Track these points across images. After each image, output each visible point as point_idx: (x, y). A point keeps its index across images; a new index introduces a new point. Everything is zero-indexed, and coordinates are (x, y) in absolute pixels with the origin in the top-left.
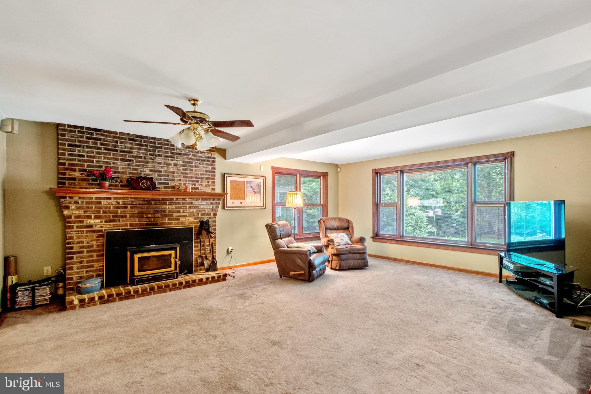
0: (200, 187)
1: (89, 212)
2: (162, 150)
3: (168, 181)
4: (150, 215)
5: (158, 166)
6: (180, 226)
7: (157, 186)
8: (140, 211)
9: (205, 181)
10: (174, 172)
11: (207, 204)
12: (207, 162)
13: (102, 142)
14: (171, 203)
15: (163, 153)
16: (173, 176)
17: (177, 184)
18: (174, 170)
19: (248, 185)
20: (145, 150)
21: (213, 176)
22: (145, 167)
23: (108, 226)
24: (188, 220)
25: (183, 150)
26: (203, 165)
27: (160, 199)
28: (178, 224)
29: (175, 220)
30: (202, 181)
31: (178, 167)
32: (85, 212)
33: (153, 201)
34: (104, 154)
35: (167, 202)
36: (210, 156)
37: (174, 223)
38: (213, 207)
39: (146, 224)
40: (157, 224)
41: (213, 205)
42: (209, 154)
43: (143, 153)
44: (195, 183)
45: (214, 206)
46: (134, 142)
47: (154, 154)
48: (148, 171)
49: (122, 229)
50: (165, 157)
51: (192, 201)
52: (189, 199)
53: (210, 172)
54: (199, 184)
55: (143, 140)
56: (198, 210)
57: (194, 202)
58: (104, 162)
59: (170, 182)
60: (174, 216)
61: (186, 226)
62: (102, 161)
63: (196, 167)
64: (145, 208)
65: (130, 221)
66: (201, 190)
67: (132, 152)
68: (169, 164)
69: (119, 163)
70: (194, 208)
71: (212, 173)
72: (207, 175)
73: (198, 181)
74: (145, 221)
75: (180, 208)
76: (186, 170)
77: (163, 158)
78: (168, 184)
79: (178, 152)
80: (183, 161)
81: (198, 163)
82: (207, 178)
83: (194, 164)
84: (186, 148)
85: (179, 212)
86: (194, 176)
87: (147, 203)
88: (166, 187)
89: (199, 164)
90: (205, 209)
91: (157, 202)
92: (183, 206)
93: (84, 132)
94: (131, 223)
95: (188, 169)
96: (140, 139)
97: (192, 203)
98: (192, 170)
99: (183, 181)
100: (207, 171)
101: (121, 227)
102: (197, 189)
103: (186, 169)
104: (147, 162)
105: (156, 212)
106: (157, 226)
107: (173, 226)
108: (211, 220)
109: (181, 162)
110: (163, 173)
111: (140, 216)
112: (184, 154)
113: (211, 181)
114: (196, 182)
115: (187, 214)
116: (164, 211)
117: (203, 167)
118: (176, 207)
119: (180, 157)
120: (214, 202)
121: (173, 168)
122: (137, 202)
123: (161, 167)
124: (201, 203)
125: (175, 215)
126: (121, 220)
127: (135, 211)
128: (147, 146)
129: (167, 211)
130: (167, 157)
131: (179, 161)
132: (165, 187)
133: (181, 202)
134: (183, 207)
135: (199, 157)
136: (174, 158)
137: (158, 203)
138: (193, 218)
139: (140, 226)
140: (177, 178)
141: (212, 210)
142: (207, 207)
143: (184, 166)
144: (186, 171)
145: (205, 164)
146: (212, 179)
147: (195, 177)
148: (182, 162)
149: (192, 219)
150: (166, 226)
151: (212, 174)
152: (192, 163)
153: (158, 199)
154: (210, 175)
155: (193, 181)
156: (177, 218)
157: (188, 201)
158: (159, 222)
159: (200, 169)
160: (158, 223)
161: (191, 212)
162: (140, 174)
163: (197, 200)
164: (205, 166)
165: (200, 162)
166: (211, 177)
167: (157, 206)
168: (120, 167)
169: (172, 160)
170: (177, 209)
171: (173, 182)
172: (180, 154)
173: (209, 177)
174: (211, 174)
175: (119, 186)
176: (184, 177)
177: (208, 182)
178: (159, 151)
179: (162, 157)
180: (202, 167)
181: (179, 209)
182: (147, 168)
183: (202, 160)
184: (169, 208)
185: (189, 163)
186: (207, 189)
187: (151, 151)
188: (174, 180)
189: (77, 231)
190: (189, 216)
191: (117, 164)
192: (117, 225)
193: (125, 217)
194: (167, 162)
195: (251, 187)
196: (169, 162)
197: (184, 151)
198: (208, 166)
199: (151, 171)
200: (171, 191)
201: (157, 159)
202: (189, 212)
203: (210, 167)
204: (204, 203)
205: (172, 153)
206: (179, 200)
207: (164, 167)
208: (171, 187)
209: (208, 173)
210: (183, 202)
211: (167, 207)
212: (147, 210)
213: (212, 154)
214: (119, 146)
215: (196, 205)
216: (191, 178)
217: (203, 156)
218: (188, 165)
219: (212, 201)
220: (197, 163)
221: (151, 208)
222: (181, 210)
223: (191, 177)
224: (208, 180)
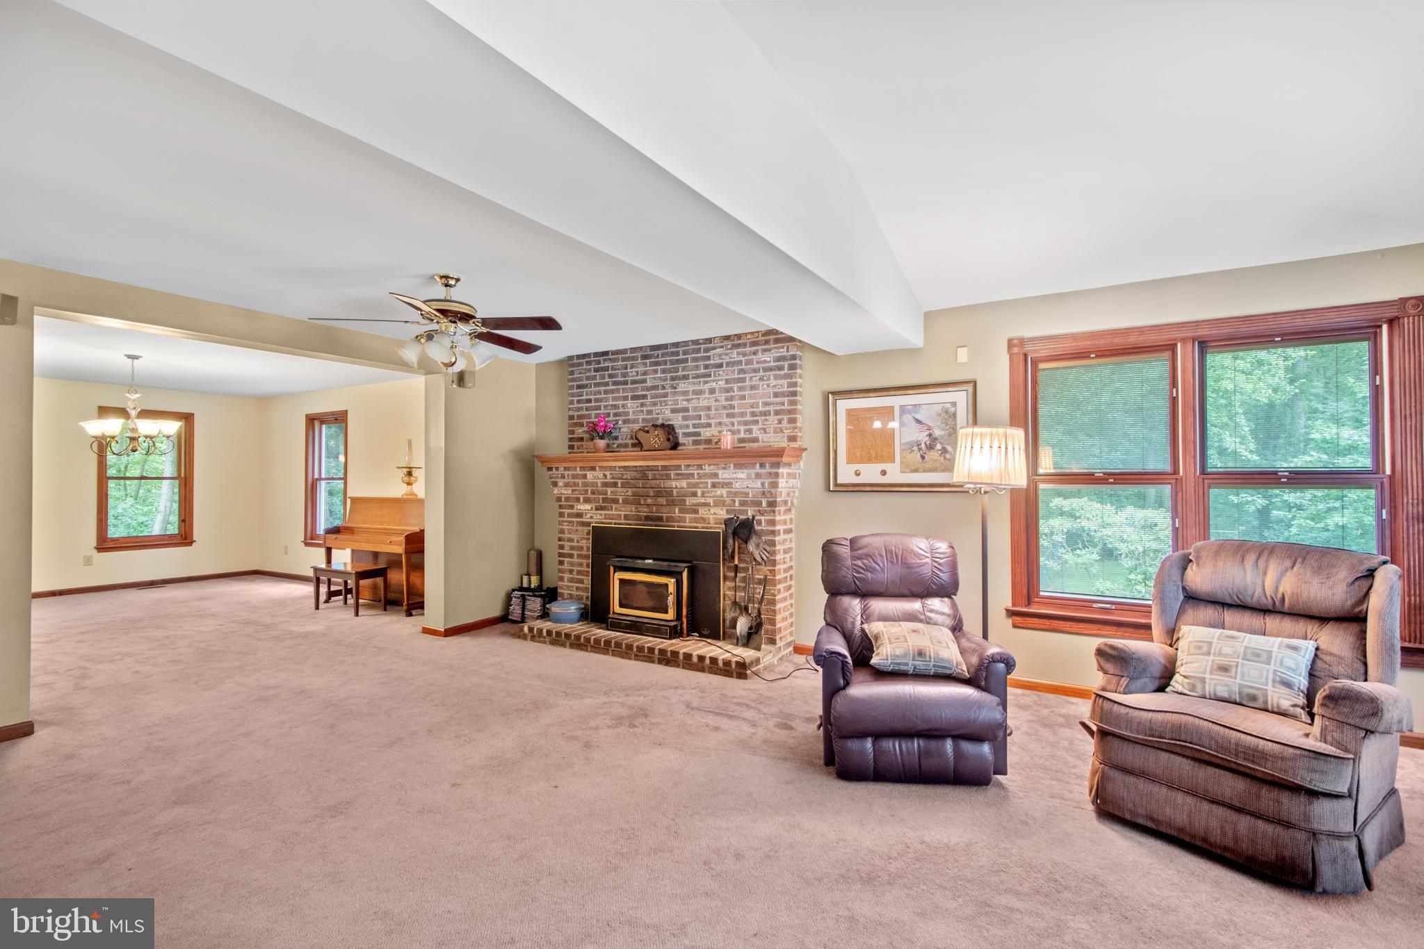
0: (761, 436)
1: (577, 492)
2: (689, 364)
3: (698, 428)
4: (649, 501)
5: (682, 400)
6: (700, 527)
7: (681, 440)
8: (635, 492)
9: (773, 419)
10: (709, 408)
11: (749, 478)
12: (778, 372)
13: (610, 372)
14: (678, 474)
15: (691, 370)
16: (708, 417)
17: (716, 433)
18: (710, 402)
19: (908, 418)
20: (664, 371)
21: (791, 405)
22: (663, 404)
23: (598, 517)
24: (715, 514)
25: (726, 354)
26: (769, 379)
27: (660, 469)
28: (696, 522)
29: (691, 513)
30: (766, 420)
31: (717, 394)
32: (573, 490)
33: (649, 472)
34: (612, 391)
35: (670, 474)
36: (785, 354)
37: (690, 518)
38: (763, 484)
39: (647, 518)
40: (660, 519)
41: (763, 480)
42: (781, 350)
43: (660, 378)
44: (751, 427)
45: (767, 482)
46: (648, 361)
47: (676, 376)
48: (668, 413)
49: (615, 524)
50: (693, 378)
51: (717, 471)
52: (709, 465)
53: (783, 394)
54: (759, 429)
55: (660, 352)
56: (730, 492)
57: (720, 472)
58: (612, 405)
59: (702, 430)
60: (688, 503)
61: (711, 528)
62: (609, 405)
63: (753, 388)
64: (641, 486)
65: (624, 509)
66: (763, 442)
67: (644, 381)
68: (700, 392)
69: (630, 403)
70: (723, 487)
71: (788, 396)
72: (777, 404)
73: (756, 422)
74: (644, 511)
75: (696, 485)
76: (731, 398)
77: (690, 380)
78: (699, 434)
79: (717, 362)
80: (727, 380)
81: (758, 378)
82: (777, 413)
83: (748, 383)
84: (730, 349)
85: (695, 494)
86: (748, 411)
87: (642, 477)
88: (697, 440)
89: (760, 379)
90: (747, 490)
91: (656, 474)
92: (701, 483)
93: (592, 361)
94: (627, 513)
95: (735, 396)
96: (656, 353)
97: (716, 475)
98: (743, 398)
99: (727, 425)
100: (776, 395)
101: (614, 519)
102: (755, 440)
103: (732, 396)
104: (666, 395)
105: (658, 494)
106: (663, 523)
107: (687, 524)
108: (763, 518)
109: (722, 383)
110: (690, 413)
111: (636, 500)
112: (728, 364)
113: (785, 418)
114: (753, 425)
115: (711, 501)
116: (670, 493)
117: (768, 386)
118: (688, 484)
119: (721, 373)
120: (763, 471)
121: (709, 399)
122: (628, 475)
123: (688, 400)
124: (735, 476)
125: (690, 501)
126: (613, 507)
127: (627, 491)
128: (665, 363)
129: (675, 494)
130: (698, 376)
131: (719, 380)
132: (696, 443)
133: (696, 472)
134: (700, 485)
135: (758, 363)
136: (710, 376)
137: (658, 477)
138: (725, 511)
139: (636, 520)
140: (716, 420)
141: (764, 492)
142: (749, 486)
143: (728, 390)
144: (731, 401)
145: (772, 377)
146: (790, 412)
147: (750, 412)
148: (724, 382)
149: (722, 513)
150: (676, 524)
151: (790, 398)
152: (743, 380)
153: (656, 468)
154: (783, 404)
155: (746, 423)
156: (694, 507)
157: (708, 469)
158: (664, 515)
159: (761, 391)
160: (662, 517)
161: (717, 497)
162: (657, 419)
163: (725, 468)
164: (773, 382)
165: (761, 373)
166: (786, 407)
167: (658, 482)
168: (631, 410)
169: (706, 382)
170: (692, 490)
171: (708, 429)
172: (720, 366)
173: (783, 407)
174: (786, 400)
175: (630, 446)
176: (729, 415)
177: (780, 421)
178: (684, 369)
179: (688, 379)
180: (765, 386)
181: (694, 490)
182: (666, 407)
183: (765, 370)
184: (676, 487)
185: (738, 382)
186: (777, 439)
187: (672, 372)
188: (709, 425)
189: (568, 522)
190: (716, 505)
191: (627, 406)
192: (609, 515)
193: (616, 501)
194: (697, 388)
195: (918, 422)
196: (702, 388)
197: (727, 357)
198: (780, 382)
199: (673, 411)
200: (705, 449)
201: (682, 386)
202: (713, 497)
203: (785, 382)
204: (742, 474)
205: (706, 367)
206: (690, 468)
207: (692, 399)
208: (705, 440)
209: (779, 400)
210: (698, 474)
211: (674, 484)
212: (644, 489)
213: (788, 348)
214: (629, 374)
215: (726, 481)
216: (743, 417)
217: (768, 359)
218: (735, 386)
219: (758, 469)
220: (754, 379)
221: (648, 486)
222: (699, 492)
223: (743, 414)
224: (780, 417)
